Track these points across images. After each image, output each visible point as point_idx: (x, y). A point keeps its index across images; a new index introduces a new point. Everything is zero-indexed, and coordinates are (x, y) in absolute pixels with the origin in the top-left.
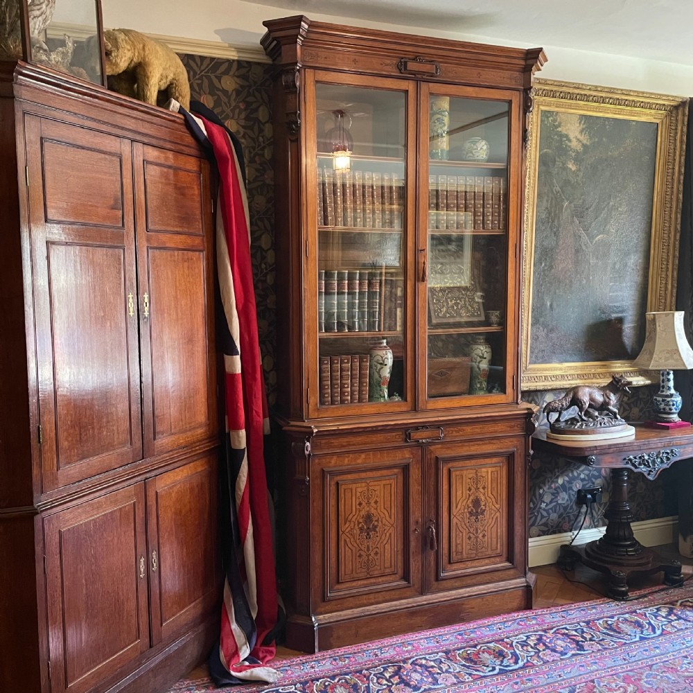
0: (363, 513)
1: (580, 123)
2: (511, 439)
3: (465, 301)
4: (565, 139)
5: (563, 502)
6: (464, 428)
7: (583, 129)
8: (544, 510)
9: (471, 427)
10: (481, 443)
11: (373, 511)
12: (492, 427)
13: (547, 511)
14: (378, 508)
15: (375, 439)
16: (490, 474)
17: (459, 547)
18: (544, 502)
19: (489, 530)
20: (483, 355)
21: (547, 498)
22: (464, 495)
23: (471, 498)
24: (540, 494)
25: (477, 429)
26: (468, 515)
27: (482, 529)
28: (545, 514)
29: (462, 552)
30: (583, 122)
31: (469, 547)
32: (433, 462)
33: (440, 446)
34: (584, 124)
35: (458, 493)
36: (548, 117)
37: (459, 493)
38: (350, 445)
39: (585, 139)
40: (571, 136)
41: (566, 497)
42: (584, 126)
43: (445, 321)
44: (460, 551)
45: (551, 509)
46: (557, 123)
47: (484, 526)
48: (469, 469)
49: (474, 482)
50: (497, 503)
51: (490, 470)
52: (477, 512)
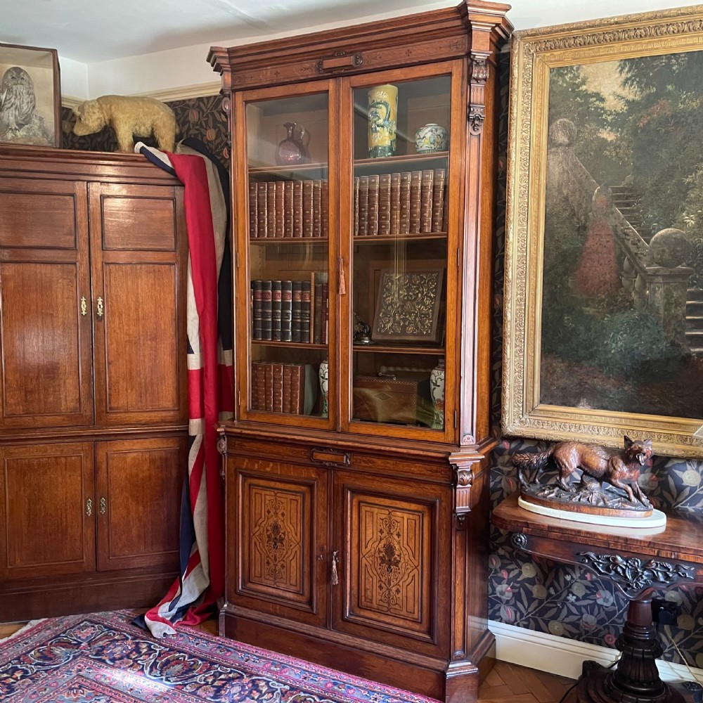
0: (271, 521)
1: (621, 72)
2: (434, 487)
3: (416, 317)
4: (594, 99)
5: (605, 604)
6: (374, 459)
7: (627, 80)
8: (573, 604)
9: (383, 461)
10: (395, 481)
11: (280, 523)
12: (408, 466)
13: (578, 608)
14: (285, 521)
15: (281, 451)
16: (405, 521)
17: (369, 593)
18: (573, 595)
19: (405, 587)
20: (436, 381)
21: (579, 590)
22: (375, 537)
23: (383, 542)
24: (566, 582)
25: (390, 464)
26: (379, 561)
27: (396, 582)
28: (574, 610)
29: (371, 600)
30: (627, 69)
31: (379, 597)
32: (340, 489)
33: (348, 474)
34: (629, 71)
35: (367, 532)
36: (563, 75)
37: (369, 532)
38: (259, 452)
39: (632, 93)
40: (605, 93)
41: (612, 600)
42: (629, 75)
43: (386, 338)
44: (370, 598)
45: (585, 607)
46: (579, 80)
47: (398, 580)
48: (381, 507)
49: (386, 525)
50: (414, 558)
51: (406, 516)
52: (390, 560)
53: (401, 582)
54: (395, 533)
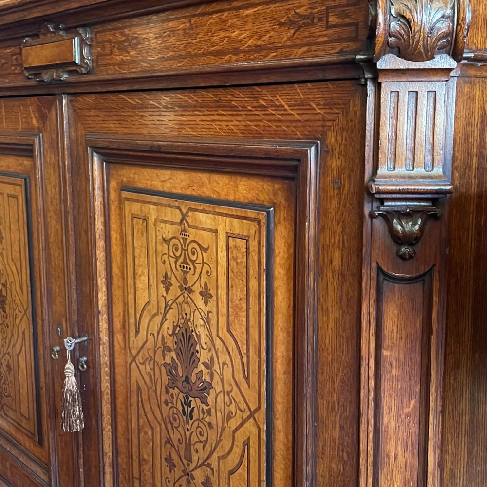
19: (225, 476)
22: (154, 298)
23: (171, 318)
26: (166, 380)
27: (202, 455)
47: (208, 448)
48: (164, 200)
49: (177, 258)
50: (247, 379)
51: (223, 225)
52: (187, 380)
53: (215, 455)
54: (197, 288)
